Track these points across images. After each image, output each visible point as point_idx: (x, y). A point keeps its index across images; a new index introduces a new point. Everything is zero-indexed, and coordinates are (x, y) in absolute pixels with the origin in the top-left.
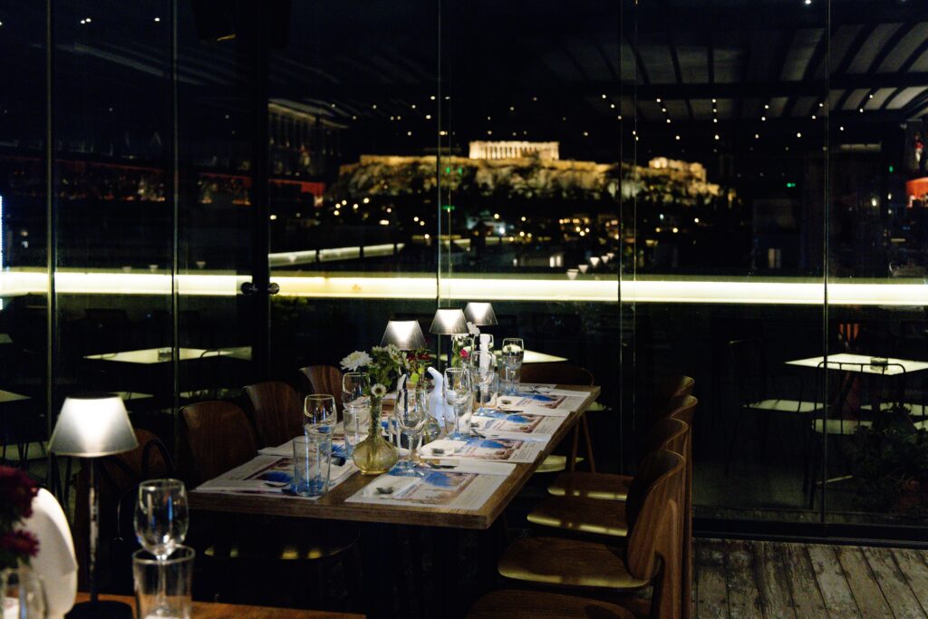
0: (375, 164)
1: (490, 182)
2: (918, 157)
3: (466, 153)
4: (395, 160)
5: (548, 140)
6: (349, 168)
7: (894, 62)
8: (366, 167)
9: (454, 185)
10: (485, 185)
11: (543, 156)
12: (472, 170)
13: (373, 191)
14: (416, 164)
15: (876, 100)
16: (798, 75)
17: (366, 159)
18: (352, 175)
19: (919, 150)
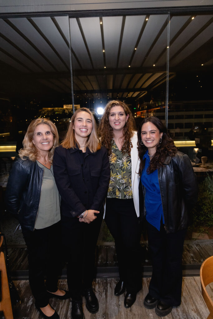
0: (46, 109)
1: (68, 112)
2: (138, 107)
3: (63, 107)
4: (49, 109)
5: (78, 104)
6: (40, 110)
7: (131, 86)
8: (44, 110)
9: (61, 113)
10: (67, 113)
11: (77, 107)
12: (64, 110)
13: (46, 115)
14: (53, 109)
15: (130, 95)
16: (111, 88)
17: (44, 109)
18: (41, 111)
19: (139, 106)
